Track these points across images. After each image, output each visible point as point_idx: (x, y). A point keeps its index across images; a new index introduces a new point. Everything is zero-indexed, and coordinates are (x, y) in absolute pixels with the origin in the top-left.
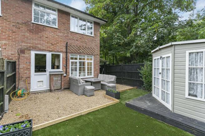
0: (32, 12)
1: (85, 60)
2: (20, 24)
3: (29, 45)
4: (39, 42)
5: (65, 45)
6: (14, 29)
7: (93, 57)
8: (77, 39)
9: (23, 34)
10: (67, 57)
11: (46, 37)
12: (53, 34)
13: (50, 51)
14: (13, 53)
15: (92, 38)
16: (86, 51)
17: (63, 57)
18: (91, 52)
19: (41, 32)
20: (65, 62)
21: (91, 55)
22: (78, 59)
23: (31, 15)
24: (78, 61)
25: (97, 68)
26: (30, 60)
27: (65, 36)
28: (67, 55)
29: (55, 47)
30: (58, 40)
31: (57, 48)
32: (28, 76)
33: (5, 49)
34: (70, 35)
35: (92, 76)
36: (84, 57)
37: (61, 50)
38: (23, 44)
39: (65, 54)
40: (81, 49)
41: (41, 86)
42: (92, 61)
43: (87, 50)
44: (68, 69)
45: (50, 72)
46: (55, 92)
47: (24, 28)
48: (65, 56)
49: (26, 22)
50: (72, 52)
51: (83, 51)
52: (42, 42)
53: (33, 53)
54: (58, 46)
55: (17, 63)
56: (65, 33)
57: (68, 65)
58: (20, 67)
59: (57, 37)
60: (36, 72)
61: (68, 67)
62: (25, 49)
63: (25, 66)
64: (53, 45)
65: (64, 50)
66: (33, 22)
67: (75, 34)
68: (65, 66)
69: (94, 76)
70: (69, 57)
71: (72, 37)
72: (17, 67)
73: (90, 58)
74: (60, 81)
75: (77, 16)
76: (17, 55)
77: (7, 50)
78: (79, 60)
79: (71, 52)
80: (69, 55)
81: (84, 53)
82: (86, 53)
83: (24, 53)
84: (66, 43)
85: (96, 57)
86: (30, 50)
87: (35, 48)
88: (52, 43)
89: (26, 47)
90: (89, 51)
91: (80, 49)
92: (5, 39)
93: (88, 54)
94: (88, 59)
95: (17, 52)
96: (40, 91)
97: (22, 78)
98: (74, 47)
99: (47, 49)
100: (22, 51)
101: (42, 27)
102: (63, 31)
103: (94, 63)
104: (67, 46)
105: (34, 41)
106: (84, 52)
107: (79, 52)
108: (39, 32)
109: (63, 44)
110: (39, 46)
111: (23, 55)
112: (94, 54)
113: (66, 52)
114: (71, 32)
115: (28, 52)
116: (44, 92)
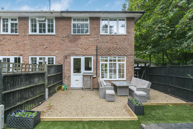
0: (71, 27)
1: (116, 61)
2: (65, 38)
3: (70, 52)
4: (76, 49)
5: (95, 49)
6: (62, 42)
7: (125, 57)
8: (107, 41)
9: (66, 44)
10: (97, 60)
11: (81, 44)
12: (85, 40)
13: (83, 55)
14: (61, 59)
15: (124, 37)
16: (116, 52)
17: (94, 60)
18: (123, 52)
19: (77, 41)
20: (95, 65)
21: (123, 56)
22: (108, 61)
23: (71, 29)
24: (108, 63)
25: (131, 70)
26: (70, 63)
27: (95, 40)
28: (97, 58)
29: (87, 52)
30: (90, 45)
31: (89, 52)
32: (69, 76)
33: (57, 56)
34: (100, 39)
35: (125, 79)
36: (115, 59)
37: (92, 53)
38: (67, 52)
39: (95, 57)
40: (112, 51)
41: (77, 84)
42: (125, 63)
43: (118, 51)
44: (98, 71)
45: (84, 73)
46: (86, 90)
47: (67, 40)
48: (95, 59)
49: (68, 35)
50: (102, 55)
51: (113, 52)
52: (78, 48)
53: (72, 58)
54: (90, 50)
55: (63, 66)
56: (95, 38)
57: (98, 67)
58: (65, 69)
59: (89, 42)
60: (74, 72)
61: (98, 69)
62: (67, 56)
63: (67, 68)
64: (85, 50)
65: (95, 53)
66: (72, 34)
67: (105, 36)
68: (95, 68)
69: (127, 79)
70: (99, 59)
71: (102, 40)
72: (63, 69)
73: (121, 59)
74: (89, 81)
75: (107, 18)
76: (63, 60)
77: (58, 57)
78: (110, 61)
79: (100, 54)
80: (99, 58)
81: (115, 55)
82: (116, 54)
83: (67, 59)
84: (96, 47)
85: (129, 58)
86: (70, 56)
87: (73, 54)
88: (85, 49)
89: (68, 54)
90: (120, 52)
91: (110, 51)
92: (57, 50)
93: (120, 54)
94: (119, 61)
95: (63, 58)
96: (75, 88)
97: (66, 76)
98: (104, 50)
99: (81, 54)
100: (66, 57)
101: (78, 36)
102: (94, 36)
103: (126, 64)
104: (97, 49)
105: (73, 49)
106: (115, 53)
107: (109, 53)
108: (76, 41)
109: (94, 48)
110: (76, 52)
111: (66, 60)
112: (126, 54)
113: (97, 55)
114: (101, 35)
115: (69, 57)
116: (78, 89)
